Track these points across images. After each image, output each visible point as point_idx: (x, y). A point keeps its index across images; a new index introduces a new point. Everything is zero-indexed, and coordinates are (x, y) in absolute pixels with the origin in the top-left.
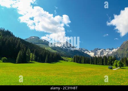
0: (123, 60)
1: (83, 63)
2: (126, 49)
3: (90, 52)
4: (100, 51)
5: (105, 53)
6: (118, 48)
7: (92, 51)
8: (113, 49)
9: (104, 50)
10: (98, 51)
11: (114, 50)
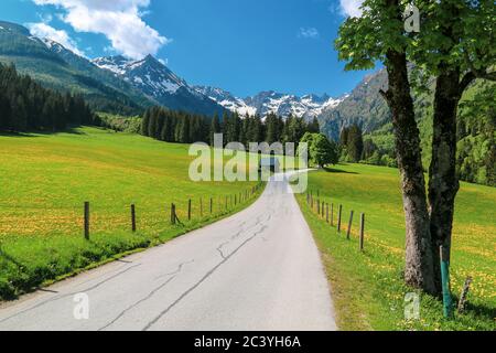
0: (346, 138)
1: (178, 142)
2: (371, 101)
3: (242, 103)
4: (280, 101)
5: (298, 111)
6: (344, 95)
7: (249, 102)
8: (326, 98)
9: (296, 99)
10: (273, 101)
11: (331, 103)
